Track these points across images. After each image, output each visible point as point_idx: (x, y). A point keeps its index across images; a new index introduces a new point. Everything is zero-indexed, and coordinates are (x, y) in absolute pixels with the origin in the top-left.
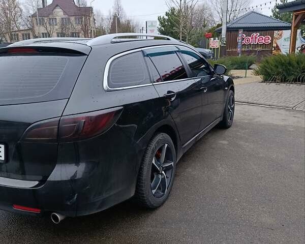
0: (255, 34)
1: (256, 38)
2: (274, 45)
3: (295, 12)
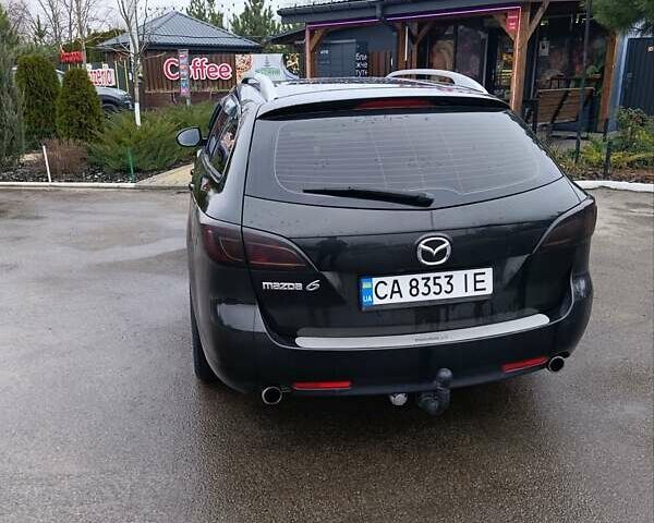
0: (200, 61)
1: (202, 67)
3: (310, 24)
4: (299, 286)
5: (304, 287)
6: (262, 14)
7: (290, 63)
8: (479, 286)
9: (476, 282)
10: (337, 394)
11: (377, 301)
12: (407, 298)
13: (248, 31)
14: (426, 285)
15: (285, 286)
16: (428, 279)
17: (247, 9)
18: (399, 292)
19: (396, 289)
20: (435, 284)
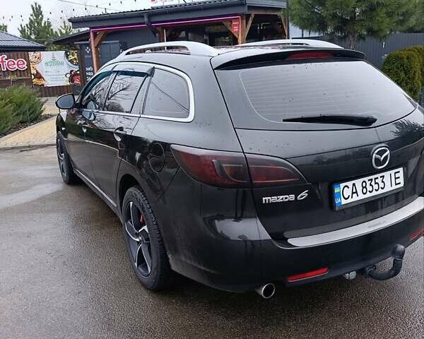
2: (33, 71)
3: (93, 28)
4: (292, 197)
5: (296, 198)
6: (43, 25)
7: (71, 57)
8: (398, 181)
9: (396, 178)
10: (319, 280)
11: (344, 202)
12: (361, 197)
13: (33, 37)
14: (371, 185)
15: (281, 198)
16: (371, 180)
17: (31, 21)
18: (356, 192)
19: (354, 191)
20: (376, 183)
